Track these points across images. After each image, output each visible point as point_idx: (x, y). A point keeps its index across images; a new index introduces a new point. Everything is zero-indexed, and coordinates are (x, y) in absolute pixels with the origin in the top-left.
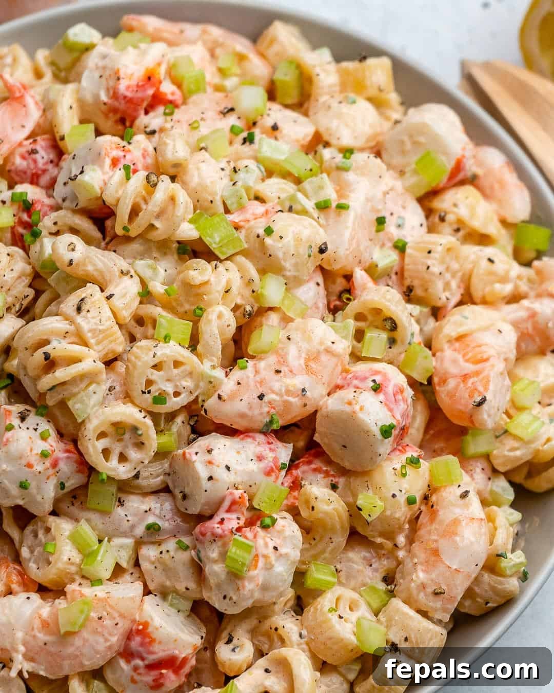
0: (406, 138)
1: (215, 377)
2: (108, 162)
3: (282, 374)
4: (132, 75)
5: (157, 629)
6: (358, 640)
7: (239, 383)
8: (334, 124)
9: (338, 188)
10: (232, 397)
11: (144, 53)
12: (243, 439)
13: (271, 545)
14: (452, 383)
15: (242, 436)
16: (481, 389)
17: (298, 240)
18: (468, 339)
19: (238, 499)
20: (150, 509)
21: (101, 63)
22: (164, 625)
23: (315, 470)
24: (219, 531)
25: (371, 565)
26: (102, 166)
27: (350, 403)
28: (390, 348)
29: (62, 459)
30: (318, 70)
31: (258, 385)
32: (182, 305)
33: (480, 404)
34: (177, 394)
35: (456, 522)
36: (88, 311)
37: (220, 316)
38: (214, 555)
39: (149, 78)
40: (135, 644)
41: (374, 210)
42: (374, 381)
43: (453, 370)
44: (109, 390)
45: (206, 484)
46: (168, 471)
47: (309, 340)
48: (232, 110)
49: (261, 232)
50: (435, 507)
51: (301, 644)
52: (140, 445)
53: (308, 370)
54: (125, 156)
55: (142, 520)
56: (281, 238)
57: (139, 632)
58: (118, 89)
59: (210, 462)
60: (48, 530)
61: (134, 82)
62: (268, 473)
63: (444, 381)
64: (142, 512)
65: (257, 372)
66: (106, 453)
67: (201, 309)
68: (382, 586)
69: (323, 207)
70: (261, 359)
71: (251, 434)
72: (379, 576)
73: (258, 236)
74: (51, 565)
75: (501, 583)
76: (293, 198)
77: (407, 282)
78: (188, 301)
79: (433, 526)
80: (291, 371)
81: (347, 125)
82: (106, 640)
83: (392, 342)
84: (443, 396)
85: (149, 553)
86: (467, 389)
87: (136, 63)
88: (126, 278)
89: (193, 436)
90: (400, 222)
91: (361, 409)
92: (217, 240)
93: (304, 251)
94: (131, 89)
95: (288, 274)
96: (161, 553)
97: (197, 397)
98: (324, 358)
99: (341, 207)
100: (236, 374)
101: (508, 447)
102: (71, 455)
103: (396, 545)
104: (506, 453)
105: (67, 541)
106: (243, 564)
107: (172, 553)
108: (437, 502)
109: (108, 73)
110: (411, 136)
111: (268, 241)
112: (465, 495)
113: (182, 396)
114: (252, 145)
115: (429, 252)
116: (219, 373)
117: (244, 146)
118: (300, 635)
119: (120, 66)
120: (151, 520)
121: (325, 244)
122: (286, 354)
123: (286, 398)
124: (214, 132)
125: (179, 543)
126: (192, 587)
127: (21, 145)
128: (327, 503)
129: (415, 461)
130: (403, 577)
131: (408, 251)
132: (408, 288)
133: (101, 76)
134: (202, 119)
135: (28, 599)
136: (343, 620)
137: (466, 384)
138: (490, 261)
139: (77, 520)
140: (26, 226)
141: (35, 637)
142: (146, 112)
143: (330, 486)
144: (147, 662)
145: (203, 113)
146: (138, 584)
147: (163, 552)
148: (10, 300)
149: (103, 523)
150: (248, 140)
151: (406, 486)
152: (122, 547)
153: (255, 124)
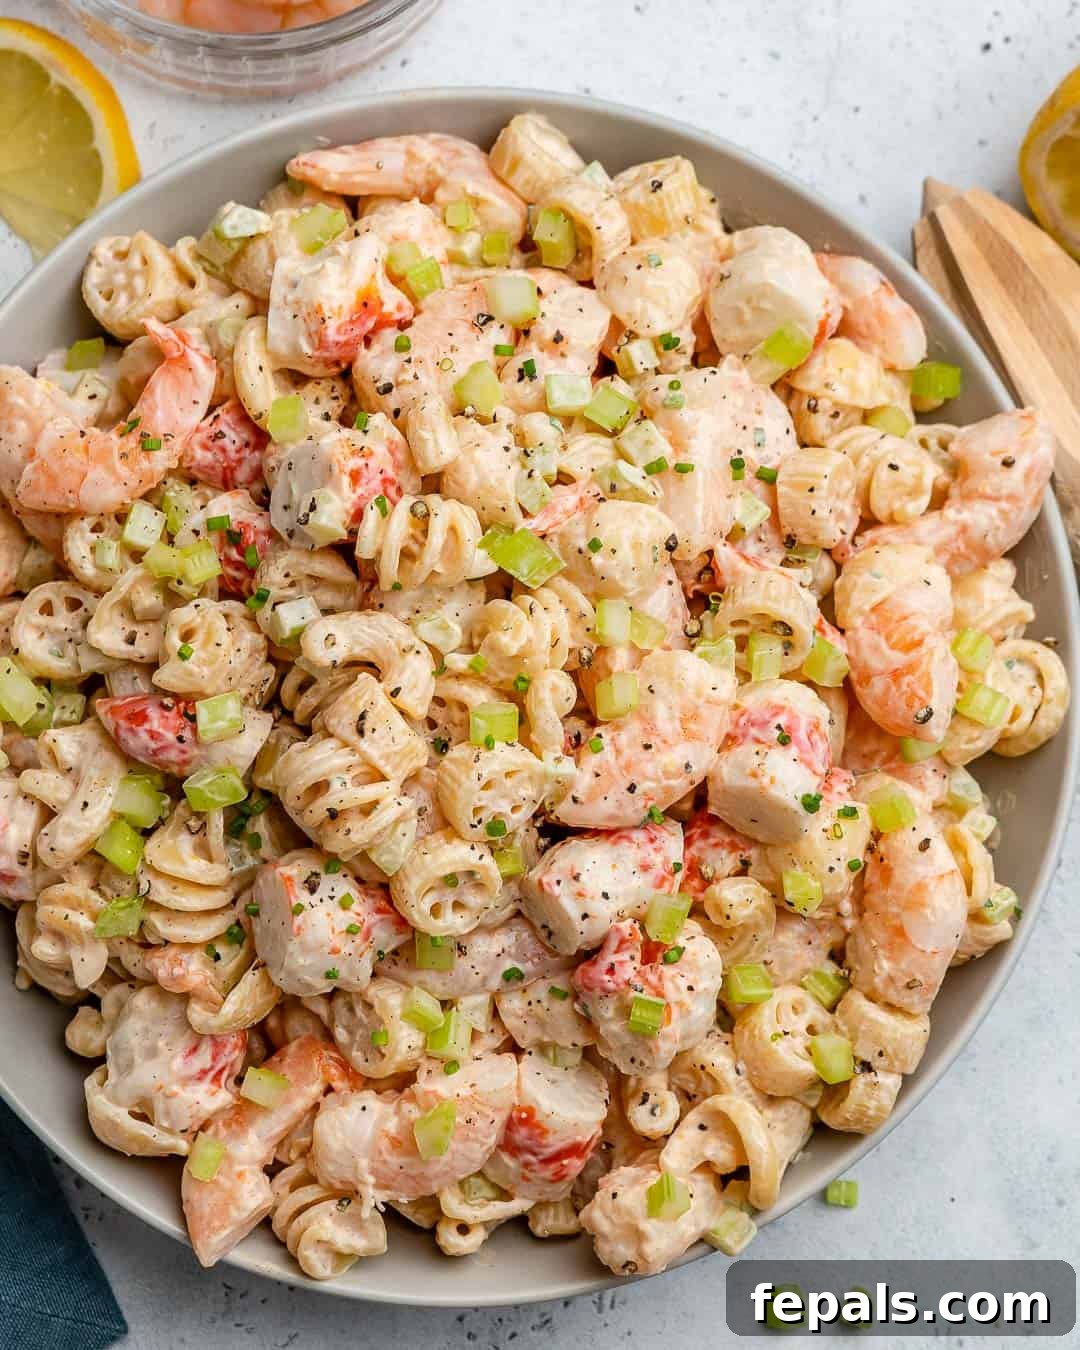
0: (742, 305)
1: (561, 775)
2: (346, 480)
3: (653, 750)
4: (340, 307)
5: (548, 1116)
6: (817, 1066)
7: (598, 775)
8: (638, 304)
9: (671, 433)
10: (592, 797)
11: (348, 263)
12: (615, 843)
13: (683, 984)
14: (878, 685)
15: (612, 839)
16: (921, 693)
17: (636, 546)
18: (887, 607)
19: (627, 937)
20: (503, 951)
22: (557, 1109)
23: (716, 845)
24: (611, 986)
25: (810, 943)
26: (338, 489)
27: (754, 775)
28: (786, 654)
29: (374, 924)
30: (596, 221)
31: (624, 772)
32: (496, 675)
33: (925, 720)
34: (514, 809)
35: (921, 887)
36: (374, 730)
37: (554, 689)
38: (610, 1013)
39: (365, 304)
40: (521, 1135)
41: (725, 451)
42: (779, 727)
43: (876, 664)
44: (419, 815)
45: (580, 925)
46: (517, 895)
47: (681, 690)
48: (490, 318)
49: (583, 543)
50: (886, 861)
51: (740, 1082)
52: (480, 886)
53: (689, 736)
54: (367, 465)
55: (496, 967)
56: (614, 551)
57: (524, 1122)
58: (326, 336)
59: (580, 895)
60: (369, 1006)
61: (345, 318)
62: (660, 883)
63: (866, 678)
64: (493, 957)
65: (618, 752)
66: (435, 911)
67: (523, 679)
68: (830, 969)
69: (655, 469)
70: (618, 728)
71: (624, 833)
72: (824, 953)
73: (580, 551)
74: (386, 1059)
75: (988, 934)
76: (614, 472)
77: (787, 530)
78: (502, 668)
79: (890, 892)
80: (665, 742)
81: (656, 303)
82: (482, 1144)
83: (788, 647)
84: (869, 703)
85: (513, 1005)
86: (903, 694)
87: (341, 287)
88: (411, 656)
89: (543, 842)
90: (759, 438)
91: (772, 781)
92: (526, 571)
93: (646, 559)
94: (342, 331)
95: (631, 594)
96: (530, 1003)
97: (543, 804)
98: (704, 712)
99: (682, 469)
100: (591, 761)
101: (965, 738)
102: (385, 916)
103: (839, 914)
104: (963, 747)
105: (403, 1023)
106: (654, 1029)
107: (545, 1004)
108: (887, 852)
109: (304, 310)
110: (749, 301)
111: (597, 559)
112: (925, 845)
113: (524, 809)
114: (535, 381)
115: (812, 490)
116: (568, 766)
117: (522, 383)
118: (738, 1072)
119: (322, 300)
120: (507, 965)
121: (673, 537)
122: (653, 718)
123: (665, 782)
124: (475, 368)
125: (553, 991)
126: (581, 1041)
127: (198, 430)
128: (746, 906)
129: (850, 813)
130: (859, 961)
131: (781, 489)
132: (789, 537)
133: (295, 316)
134: (452, 349)
135: (364, 1109)
136: (789, 1036)
137: (899, 687)
138: (893, 467)
139: (405, 983)
140: (238, 566)
141: (385, 1162)
142: (367, 342)
143: (739, 864)
144: (541, 1157)
145: (450, 334)
146: (509, 1058)
147: (533, 1003)
148: (244, 691)
149: (444, 984)
150: (527, 373)
151: (844, 850)
152: (475, 1008)
153: (527, 333)
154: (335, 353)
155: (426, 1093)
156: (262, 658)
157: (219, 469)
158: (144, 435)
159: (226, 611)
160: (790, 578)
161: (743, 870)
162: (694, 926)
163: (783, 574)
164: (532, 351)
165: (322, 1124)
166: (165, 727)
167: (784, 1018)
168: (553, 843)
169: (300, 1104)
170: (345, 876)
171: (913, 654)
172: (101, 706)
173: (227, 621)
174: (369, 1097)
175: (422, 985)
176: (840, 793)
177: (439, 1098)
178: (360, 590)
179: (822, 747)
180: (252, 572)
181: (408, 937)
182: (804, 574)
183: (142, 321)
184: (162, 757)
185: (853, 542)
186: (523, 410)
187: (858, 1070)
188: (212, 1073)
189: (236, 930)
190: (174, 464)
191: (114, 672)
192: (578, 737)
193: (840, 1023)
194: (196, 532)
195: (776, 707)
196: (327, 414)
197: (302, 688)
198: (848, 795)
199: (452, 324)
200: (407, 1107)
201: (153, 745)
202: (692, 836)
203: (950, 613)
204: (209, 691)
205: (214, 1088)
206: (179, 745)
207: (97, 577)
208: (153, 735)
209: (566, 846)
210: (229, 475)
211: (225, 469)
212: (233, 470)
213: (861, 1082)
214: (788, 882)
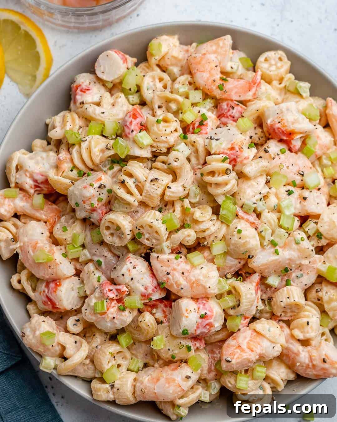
3: (183, 275)
4: (286, 126)
5: (60, 291)
7: (168, 261)
10: (161, 262)
14: (234, 343)
16: (236, 357)
17: (245, 245)
18: (260, 337)
20: (106, 257)
21: (284, 110)
22: (63, 292)
23: (163, 311)
24: (105, 292)
27: (187, 311)
28: (231, 308)
31: (172, 269)
33: (227, 361)
34: (147, 239)
36: (154, 184)
37: (189, 236)
39: (290, 134)
42: (206, 313)
43: (240, 339)
45: (120, 275)
48: (303, 175)
50: (179, 367)
52: (120, 239)
55: (100, 256)
56: (240, 238)
57: (56, 284)
59: (129, 271)
61: (283, 129)
62: (142, 295)
63: (235, 339)
64: (103, 254)
65: (178, 265)
66: (107, 228)
68: (140, 365)
72: (145, 361)
73: (236, 228)
77: (273, 296)
79: (170, 372)
80: (186, 278)
82: (44, 274)
84: (227, 343)
85: (91, 267)
86: (233, 351)
87: (293, 124)
89: (143, 255)
90: (299, 276)
91: (187, 317)
92: (223, 213)
93: (242, 250)
94: (279, 130)
95: (230, 250)
96: (93, 272)
99: (276, 252)
101: (230, 380)
104: (227, 380)
105: (72, 234)
107: (95, 277)
108: (181, 367)
109: (281, 115)
112: (188, 377)
113: (149, 242)
114: (287, 196)
115: (288, 298)
117: (286, 192)
118: (97, 347)
120: (102, 260)
121: (253, 256)
122: (193, 272)
123: (174, 283)
124: (285, 176)
125: (99, 277)
126: (88, 293)
127: (232, 100)
128: (147, 326)
129: (189, 349)
130: (145, 372)
131: (285, 288)
132: (272, 298)
133: (278, 114)
134: (288, 167)
135: (42, 233)
136: (114, 359)
137: (235, 349)
138: (308, 323)
139: (85, 231)
140: (193, 128)
141: (28, 246)
142: (281, 141)
143: (160, 321)
144: (48, 294)
145: (292, 165)
146: (74, 272)
147: (94, 273)
148: (155, 145)
149: (89, 243)
150: (289, 193)
151: (176, 352)
152: (85, 255)
153: (303, 188)
154: (271, 131)
155: (53, 250)
156: (167, 146)
157: (223, 112)
158: (223, 85)
159: (178, 130)
160: (258, 302)
161: (159, 322)
162: (135, 313)
163: (258, 299)
164: (297, 192)
165: (33, 223)
166: (135, 125)
167: (119, 355)
168: (143, 257)
169: (38, 214)
170: (108, 196)
171: (247, 350)
172: (137, 107)
173: (174, 131)
174: (47, 234)
175: (86, 236)
176: (195, 344)
177: (53, 254)
178: (200, 166)
179: (205, 331)
180: (193, 133)
181: (98, 224)
182: (261, 306)
183: (259, 70)
184: (125, 128)
185: (280, 321)
186: (276, 195)
187: (110, 384)
188: (37, 184)
189: (82, 172)
190: (218, 97)
191: (149, 106)
192: (180, 253)
193: (124, 373)
194: (199, 112)
195: (212, 310)
196: (252, 137)
197: (163, 162)
198: (195, 348)
199: (296, 165)
200: (48, 246)
201: (128, 124)
202: (163, 302)
203: (267, 359)
204: (150, 134)
205: (33, 187)
206: (131, 132)
207: (175, 89)
208: (131, 123)
209: (144, 262)
210: (222, 116)
211: (223, 114)
212: (224, 116)
213: (107, 386)
214: (159, 337)
